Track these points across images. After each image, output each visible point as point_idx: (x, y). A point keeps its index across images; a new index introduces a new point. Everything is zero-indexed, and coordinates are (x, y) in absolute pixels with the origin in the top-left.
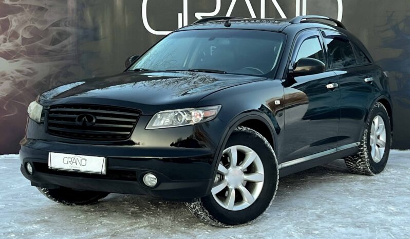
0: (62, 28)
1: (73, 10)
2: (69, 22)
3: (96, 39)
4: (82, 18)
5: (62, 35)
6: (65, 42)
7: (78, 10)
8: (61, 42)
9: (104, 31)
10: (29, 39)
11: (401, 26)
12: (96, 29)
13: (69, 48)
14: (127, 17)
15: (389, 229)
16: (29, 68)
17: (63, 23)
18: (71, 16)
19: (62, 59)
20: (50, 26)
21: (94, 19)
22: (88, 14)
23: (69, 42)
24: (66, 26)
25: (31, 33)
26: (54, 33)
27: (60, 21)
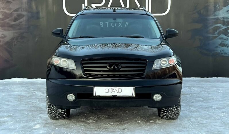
0: (20, 12)
1: (25, 3)
2: (24, 9)
3: (38, 18)
4: (30, 7)
5: (20, 16)
6: (22, 20)
7: (28, 2)
8: (19, 20)
9: (43, 14)
10: (2, 18)
11: (202, 11)
12: (38, 13)
13: (24, 23)
14: (54, 6)
15: (189, 119)
16: (2, 34)
17: (20, 10)
18: (25, 6)
19: (20, 29)
20: (13, 11)
21: (37, 8)
22: (34, 5)
23: (23, 20)
24: (22, 11)
25: (3, 15)
26: (15, 15)
27: (19, 8)
